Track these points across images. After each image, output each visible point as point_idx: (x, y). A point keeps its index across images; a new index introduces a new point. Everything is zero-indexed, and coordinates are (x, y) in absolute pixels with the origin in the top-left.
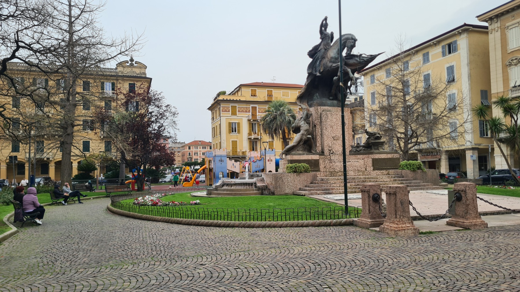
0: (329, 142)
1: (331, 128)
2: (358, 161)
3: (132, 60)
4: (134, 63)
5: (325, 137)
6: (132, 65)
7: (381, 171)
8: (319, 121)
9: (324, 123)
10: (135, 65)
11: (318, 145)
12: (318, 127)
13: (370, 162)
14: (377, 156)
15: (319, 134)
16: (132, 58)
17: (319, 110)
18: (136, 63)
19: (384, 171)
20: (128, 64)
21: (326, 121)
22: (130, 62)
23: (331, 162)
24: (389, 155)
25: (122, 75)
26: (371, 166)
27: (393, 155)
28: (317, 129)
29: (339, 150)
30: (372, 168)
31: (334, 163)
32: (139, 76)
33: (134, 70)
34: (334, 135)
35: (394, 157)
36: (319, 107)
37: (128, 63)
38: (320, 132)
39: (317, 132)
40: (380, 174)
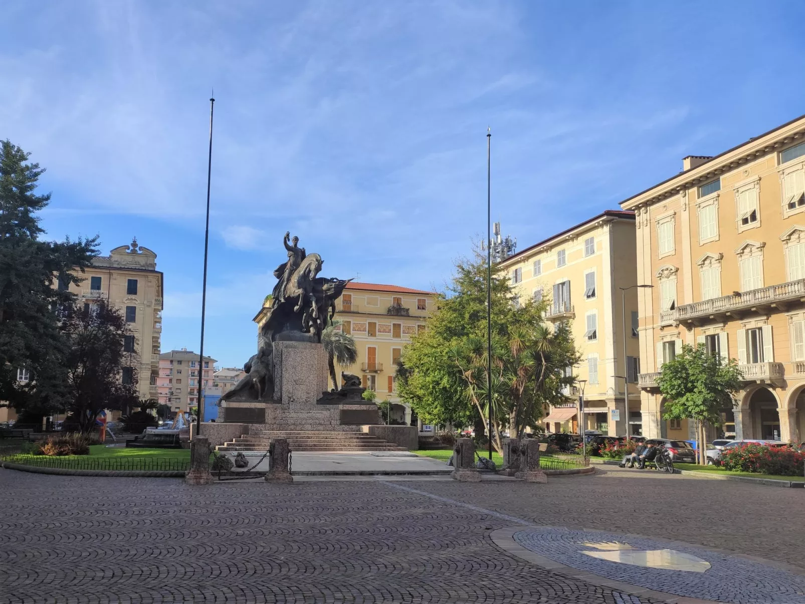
0: (290, 387)
1: (293, 370)
2: (322, 412)
3: (134, 244)
4: (137, 249)
5: (284, 382)
6: (134, 252)
7: (350, 427)
8: (280, 359)
9: (284, 363)
10: (139, 252)
11: (275, 390)
12: (277, 367)
13: (337, 416)
14: (347, 407)
15: (278, 376)
16: (135, 242)
17: (280, 345)
18: (141, 248)
19: (354, 427)
20: (129, 251)
21: (287, 360)
22: (131, 248)
23: (284, 412)
24: (363, 406)
25: (119, 267)
26: (338, 419)
27: (368, 406)
28: (276, 369)
29: (303, 397)
30: (338, 422)
31: (287, 414)
32: (144, 268)
33: (138, 259)
34: (297, 378)
35: (370, 409)
36: (281, 342)
37: (129, 249)
38: (280, 374)
39: (276, 373)
40: (348, 430)
